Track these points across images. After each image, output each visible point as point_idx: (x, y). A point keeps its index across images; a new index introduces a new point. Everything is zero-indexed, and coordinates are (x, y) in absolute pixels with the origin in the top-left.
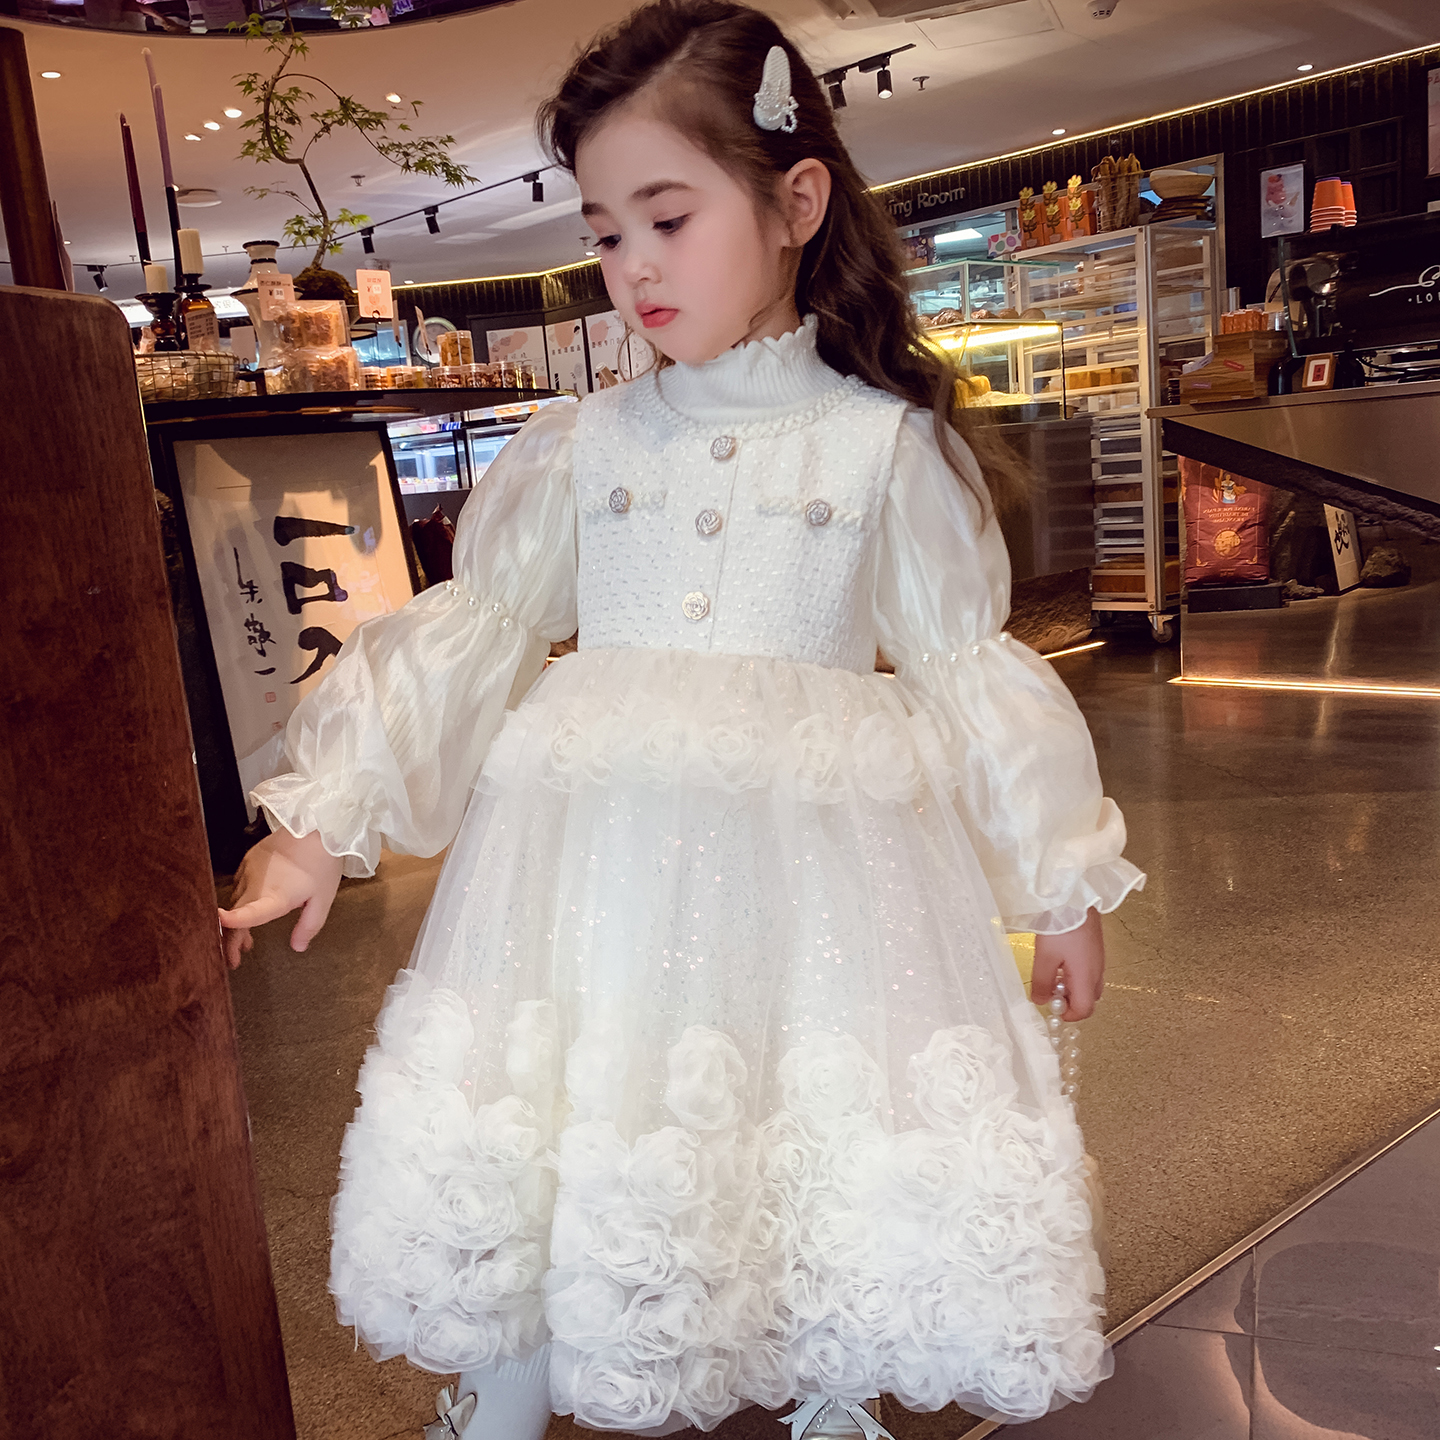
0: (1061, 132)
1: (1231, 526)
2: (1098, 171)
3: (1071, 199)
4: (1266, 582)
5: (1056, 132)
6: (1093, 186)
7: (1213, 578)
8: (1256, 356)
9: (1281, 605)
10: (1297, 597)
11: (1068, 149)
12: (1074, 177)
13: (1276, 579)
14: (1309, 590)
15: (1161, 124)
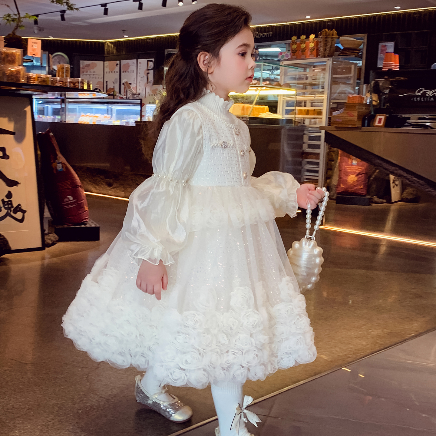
0: (309, 17)
1: (354, 173)
2: (321, 34)
3: (310, 43)
4: (365, 196)
5: (307, 17)
6: (318, 39)
7: (345, 192)
8: (359, 112)
9: (369, 205)
10: (376, 203)
11: (311, 24)
12: (312, 35)
13: (369, 195)
14: (381, 200)
15: (346, 19)
